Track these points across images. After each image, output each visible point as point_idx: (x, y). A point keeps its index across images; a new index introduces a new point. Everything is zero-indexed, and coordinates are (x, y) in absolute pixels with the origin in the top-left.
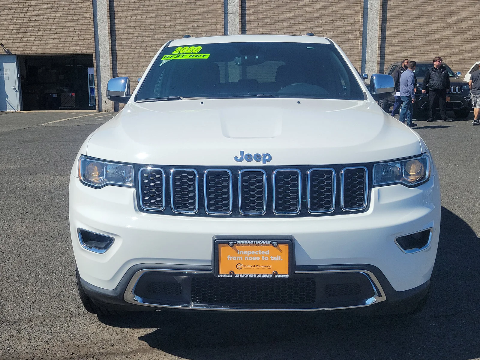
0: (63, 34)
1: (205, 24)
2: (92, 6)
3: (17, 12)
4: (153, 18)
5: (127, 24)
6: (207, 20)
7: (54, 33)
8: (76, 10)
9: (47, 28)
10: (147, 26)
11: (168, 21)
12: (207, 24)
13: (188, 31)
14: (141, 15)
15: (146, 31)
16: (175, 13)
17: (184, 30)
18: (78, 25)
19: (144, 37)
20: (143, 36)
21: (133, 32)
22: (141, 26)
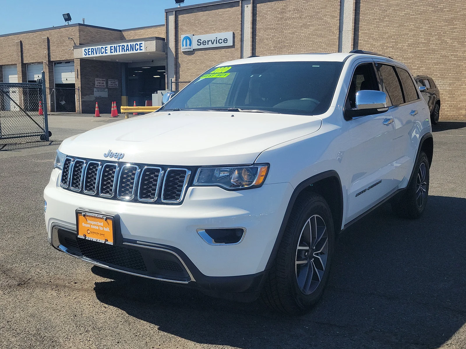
0: (311, 49)
1: (452, 30)
2: (339, 21)
3: (276, 31)
4: (396, 28)
5: (370, 36)
6: (455, 26)
7: (304, 48)
8: (325, 26)
9: (299, 44)
10: (390, 37)
11: (411, 30)
12: (454, 30)
13: (432, 39)
14: (384, 26)
15: (388, 41)
16: (420, 21)
17: (428, 38)
18: (325, 40)
19: (386, 48)
20: (385, 46)
21: (375, 44)
22: (384, 36)
